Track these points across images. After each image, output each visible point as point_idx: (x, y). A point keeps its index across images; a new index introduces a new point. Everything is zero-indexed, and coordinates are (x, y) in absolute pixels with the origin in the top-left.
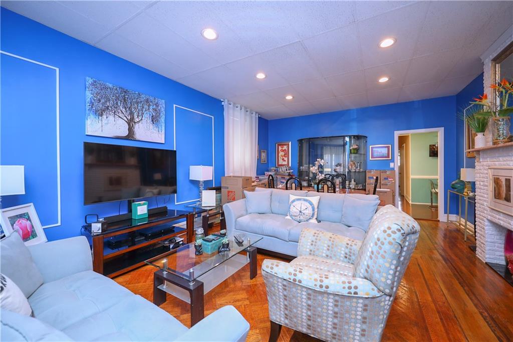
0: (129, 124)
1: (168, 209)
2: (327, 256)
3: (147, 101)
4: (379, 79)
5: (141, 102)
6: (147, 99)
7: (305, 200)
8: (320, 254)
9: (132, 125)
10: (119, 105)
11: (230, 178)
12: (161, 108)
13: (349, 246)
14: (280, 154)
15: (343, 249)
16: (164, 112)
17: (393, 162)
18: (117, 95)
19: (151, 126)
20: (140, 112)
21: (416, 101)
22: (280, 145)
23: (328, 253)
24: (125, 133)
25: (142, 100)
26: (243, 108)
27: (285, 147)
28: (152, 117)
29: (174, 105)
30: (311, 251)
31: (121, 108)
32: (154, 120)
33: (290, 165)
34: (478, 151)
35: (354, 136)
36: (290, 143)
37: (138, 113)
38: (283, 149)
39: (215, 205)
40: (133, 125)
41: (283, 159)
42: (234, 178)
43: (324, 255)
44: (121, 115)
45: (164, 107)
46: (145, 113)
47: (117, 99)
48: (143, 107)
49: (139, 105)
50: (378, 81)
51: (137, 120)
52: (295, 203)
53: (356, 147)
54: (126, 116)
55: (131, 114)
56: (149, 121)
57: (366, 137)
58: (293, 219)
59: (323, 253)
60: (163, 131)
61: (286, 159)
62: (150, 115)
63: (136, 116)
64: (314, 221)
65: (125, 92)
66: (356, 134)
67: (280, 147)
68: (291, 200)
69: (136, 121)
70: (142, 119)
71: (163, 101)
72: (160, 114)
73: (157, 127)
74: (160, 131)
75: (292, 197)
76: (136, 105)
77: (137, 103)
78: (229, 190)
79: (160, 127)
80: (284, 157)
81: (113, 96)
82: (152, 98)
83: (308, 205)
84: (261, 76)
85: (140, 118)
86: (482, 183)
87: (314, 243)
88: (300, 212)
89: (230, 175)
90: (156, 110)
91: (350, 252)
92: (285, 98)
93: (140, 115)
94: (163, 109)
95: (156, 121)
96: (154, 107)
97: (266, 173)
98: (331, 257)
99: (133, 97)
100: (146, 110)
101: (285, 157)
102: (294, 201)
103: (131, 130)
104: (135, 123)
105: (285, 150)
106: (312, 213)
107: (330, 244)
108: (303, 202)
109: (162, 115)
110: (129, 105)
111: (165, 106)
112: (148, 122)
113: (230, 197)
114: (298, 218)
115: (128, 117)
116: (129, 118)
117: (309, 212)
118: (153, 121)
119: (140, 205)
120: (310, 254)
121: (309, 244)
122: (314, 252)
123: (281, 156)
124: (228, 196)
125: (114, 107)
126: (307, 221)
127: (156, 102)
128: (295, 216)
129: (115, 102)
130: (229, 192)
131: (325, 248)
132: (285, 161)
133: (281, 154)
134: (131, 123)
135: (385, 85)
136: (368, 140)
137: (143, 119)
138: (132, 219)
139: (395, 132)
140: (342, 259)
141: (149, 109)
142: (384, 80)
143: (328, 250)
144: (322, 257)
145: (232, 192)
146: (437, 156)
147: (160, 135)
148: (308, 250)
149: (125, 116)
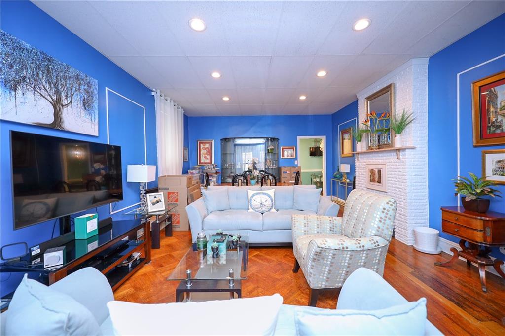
0: (55, 108)
1: (113, 220)
2: (318, 232)
3: (77, 77)
4: (300, 96)
5: (70, 78)
6: (78, 76)
7: (263, 193)
8: (313, 232)
9: (58, 109)
10: (41, 77)
11: (164, 178)
12: (93, 89)
13: (332, 222)
14: (201, 153)
15: (328, 225)
16: (97, 96)
17: (297, 160)
18: (38, 62)
19: (83, 113)
20: (69, 92)
21: (311, 116)
22: (202, 143)
23: (318, 230)
24: (49, 119)
25: (71, 75)
26: (172, 101)
27: (207, 146)
28: (84, 100)
29: (107, 88)
30: (305, 231)
31: (44, 83)
32: (87, 104)
33: (213, 163)
34: (358, 153)
35: (271, 138)
36: (213, 142)
37: (67, 93)
38: (206, 147)
39: (164, 209)
40: (60, 108)
41: (205, 157)
42: (169, 178)
43: (316, 232)
44: (43, 92)
45: (97, 89)
46: (75, 93)
47: (38, 67)
48: (72, 86)
49: (68, 82)
50: (299, 98)
51: (65, 102)
52: (254, 198)
53: (273, 147)
54: (51, 94)
55: (58, 92)
56: (81, 105)
57: (279, 139)
58: (256, 211)
59: (314, 231)
60: (97, 120)
61: (208, 157)
62: (81, 97)
63: (63, 97)
64: (274, 210)
65: (49, 61)
66: (273, 137)
67: (201, 145)
68: (250, 195)
69: (64, 104)
70: (71, 102)
71: (96, 81)
72: (92, 97)
73: (90, 114)
74: (93, 120)
75: (251, 193)
76: (63, 81)
77: (65, 78)
78: (169, 191)
79: (93, 115)
80: (206, 155)
81: (32, 63)
82: (83, 75)
83: (267, 197)
84: (216, 75)
85: (69, 99)
86: (360, 173)
87: (306, 225)
88: (261, 204)
89: (164, 175)
90: (88, 92)
91: (334, 226)
92: (222, 99)
93: (69, 95)
94: (96, 92)
95: (88, 106)
96: (86, 87)
97: (189, 171)
98: (321, 233)
99: (59, 70)
100: (76, 91)
101: (208, 155)
102: (253, 196)
103: (57, 115)
104: (63, 106)
105: (208, 148)
106: (271, 204)
107: (318, 223)
108: (263, 196)
109: (94, 98)
110: (54, 80)
111: (98, 87)
112: (79, 106)
113: (171, 199)
114: (261, 210)
115: (53, 97)
116: (55, 98)
117: (268, 203)
118: (84, 105)
119: (89, 219)
120: (305, 234)
121: (303, 226)
122: (308, 231)
123: (203, 153)
124: (169, 197)
125: (34, 80)
126: (269, 211)
127: (88, 81)
128: (257, 208)
129: (35, 73)
130: (169, 193)
131: (316, 227)
132: (207, 159)
133: (203, 152)
134: (57, 105)
135: (302, 102)
136: (280, 141)
137: (73, 101)
138: (75, 240)
139: (298, 137)
140: (328, 232)
141: (79, 89)
142: (303, 98)
143: (318, 227)
144: (314, 233)
145: (173, 193)
146: (322, 155)
147: (93, 126)
148: (303, 231)
149: (49, 95)
